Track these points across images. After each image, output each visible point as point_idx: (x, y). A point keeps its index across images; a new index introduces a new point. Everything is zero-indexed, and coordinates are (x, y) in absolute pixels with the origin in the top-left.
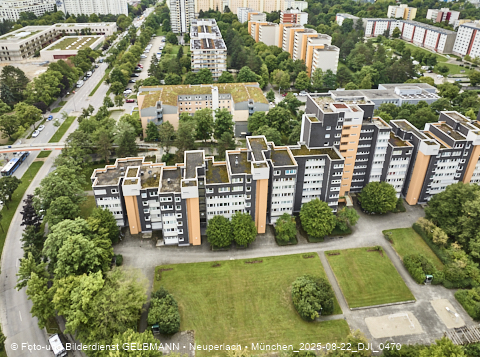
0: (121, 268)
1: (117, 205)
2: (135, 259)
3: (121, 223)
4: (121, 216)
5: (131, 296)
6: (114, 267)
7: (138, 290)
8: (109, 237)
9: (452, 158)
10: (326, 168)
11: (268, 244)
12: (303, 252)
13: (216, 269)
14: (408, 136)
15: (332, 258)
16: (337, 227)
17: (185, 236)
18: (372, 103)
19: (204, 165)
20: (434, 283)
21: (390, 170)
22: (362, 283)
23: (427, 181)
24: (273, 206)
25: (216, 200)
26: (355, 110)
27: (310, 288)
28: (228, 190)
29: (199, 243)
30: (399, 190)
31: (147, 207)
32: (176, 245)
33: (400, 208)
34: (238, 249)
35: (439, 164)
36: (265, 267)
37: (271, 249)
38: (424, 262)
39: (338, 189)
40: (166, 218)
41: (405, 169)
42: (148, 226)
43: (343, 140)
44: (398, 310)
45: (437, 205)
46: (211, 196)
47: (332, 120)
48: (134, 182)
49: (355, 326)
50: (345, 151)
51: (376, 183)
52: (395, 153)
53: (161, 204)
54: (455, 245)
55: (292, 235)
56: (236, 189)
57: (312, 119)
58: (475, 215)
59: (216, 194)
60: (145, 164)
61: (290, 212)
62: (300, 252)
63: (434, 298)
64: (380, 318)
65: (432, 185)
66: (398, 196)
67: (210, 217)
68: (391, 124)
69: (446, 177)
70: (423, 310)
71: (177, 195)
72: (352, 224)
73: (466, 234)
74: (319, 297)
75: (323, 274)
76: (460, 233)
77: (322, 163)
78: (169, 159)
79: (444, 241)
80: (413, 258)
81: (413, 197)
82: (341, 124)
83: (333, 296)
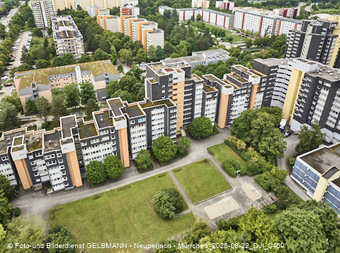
0: (19, 218)
1: (8, 169)
2: (31, 207)
3: (15, 183)
4: (13, 177)
5: (32, 237)
6: (13, 219)
7: (37, 231)
8: (5, 196)
9: (242, 95)
10: (165, 113)
11: (133, 173)
12: (158, 173)
13: (97, 200)
14: (215, 84)
15: (177, 173)
16: (178, 152)
17: (69, 181)
18: (190, 66)
19: (77, 126)
20: (242, 175)
21: (206, 108)
22: (199, 185)
23: (229, 111)
24: (133, 146)
25: (90, 150)
26: (179, 71)
27: (166, 197)
28: (98, 141)
29: (81, 184)
30: (213, 120)
31: (35, 166)
32: (63, 190)
33: (215, 131)
34: (111, 182)
35: (235, 99)
36: (133, 190)
37: (136, 177)
38: (234, 163)
39: (175, 126)
40: (51, 171)
41: (215, 106)
42: (38, 180)
43: (174, 93)
44: (223, 197)
45: (237, 125)
46: (85, 148)
47: (165, 80)
48: (21, 148)
49: (198, 214)
50: (176, 100)
51: (199, 118)
52: (208, 96)
53: (46, 161)
54: (251, 149)
55: (149, 164)
56: (104, 139)
57: (151, 81)
58: (259, 127)
59: (89, 145)
60: (28, 133)
61: (145, 148)
62: (156, 174)
63: (243, 184)
64: (213, 205)
65: (233, 113)
66: (213, 124)
67: (87, 163)
68: (203, 78)
69: (239, 107)
70: (238, 194)
71: (58, 152)
72: (187, 148)
73: (256, 140)
74: (173, 202)
75: (173, 185)
76: (252, 140)
77: (162, 110)
78: (47, 126)
79: (244, 147)
80: (227, 162)
81: (222, 123)
82: (171, 82)
83: (181, 199)
